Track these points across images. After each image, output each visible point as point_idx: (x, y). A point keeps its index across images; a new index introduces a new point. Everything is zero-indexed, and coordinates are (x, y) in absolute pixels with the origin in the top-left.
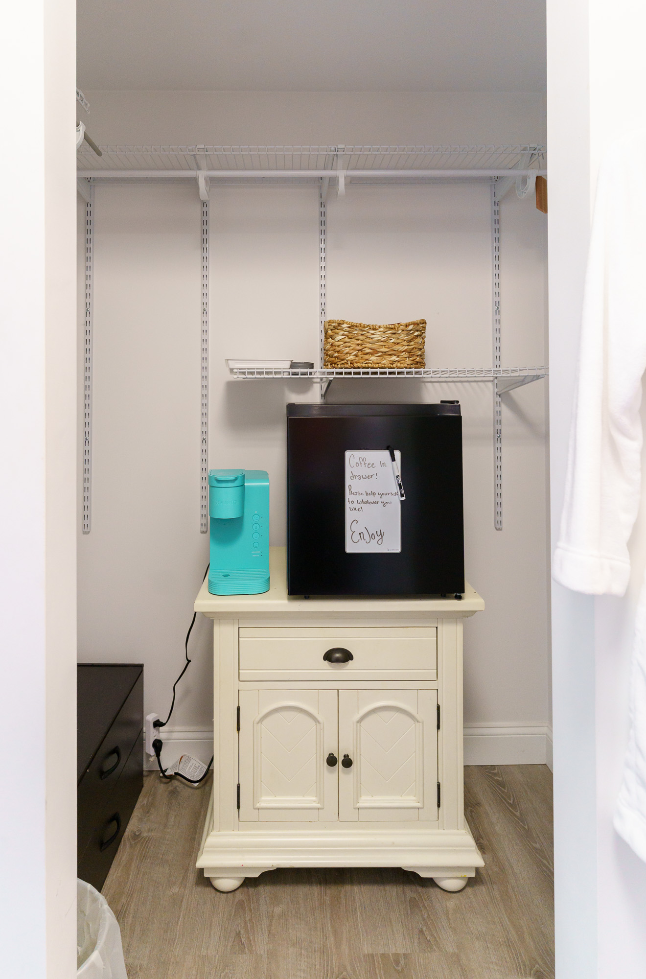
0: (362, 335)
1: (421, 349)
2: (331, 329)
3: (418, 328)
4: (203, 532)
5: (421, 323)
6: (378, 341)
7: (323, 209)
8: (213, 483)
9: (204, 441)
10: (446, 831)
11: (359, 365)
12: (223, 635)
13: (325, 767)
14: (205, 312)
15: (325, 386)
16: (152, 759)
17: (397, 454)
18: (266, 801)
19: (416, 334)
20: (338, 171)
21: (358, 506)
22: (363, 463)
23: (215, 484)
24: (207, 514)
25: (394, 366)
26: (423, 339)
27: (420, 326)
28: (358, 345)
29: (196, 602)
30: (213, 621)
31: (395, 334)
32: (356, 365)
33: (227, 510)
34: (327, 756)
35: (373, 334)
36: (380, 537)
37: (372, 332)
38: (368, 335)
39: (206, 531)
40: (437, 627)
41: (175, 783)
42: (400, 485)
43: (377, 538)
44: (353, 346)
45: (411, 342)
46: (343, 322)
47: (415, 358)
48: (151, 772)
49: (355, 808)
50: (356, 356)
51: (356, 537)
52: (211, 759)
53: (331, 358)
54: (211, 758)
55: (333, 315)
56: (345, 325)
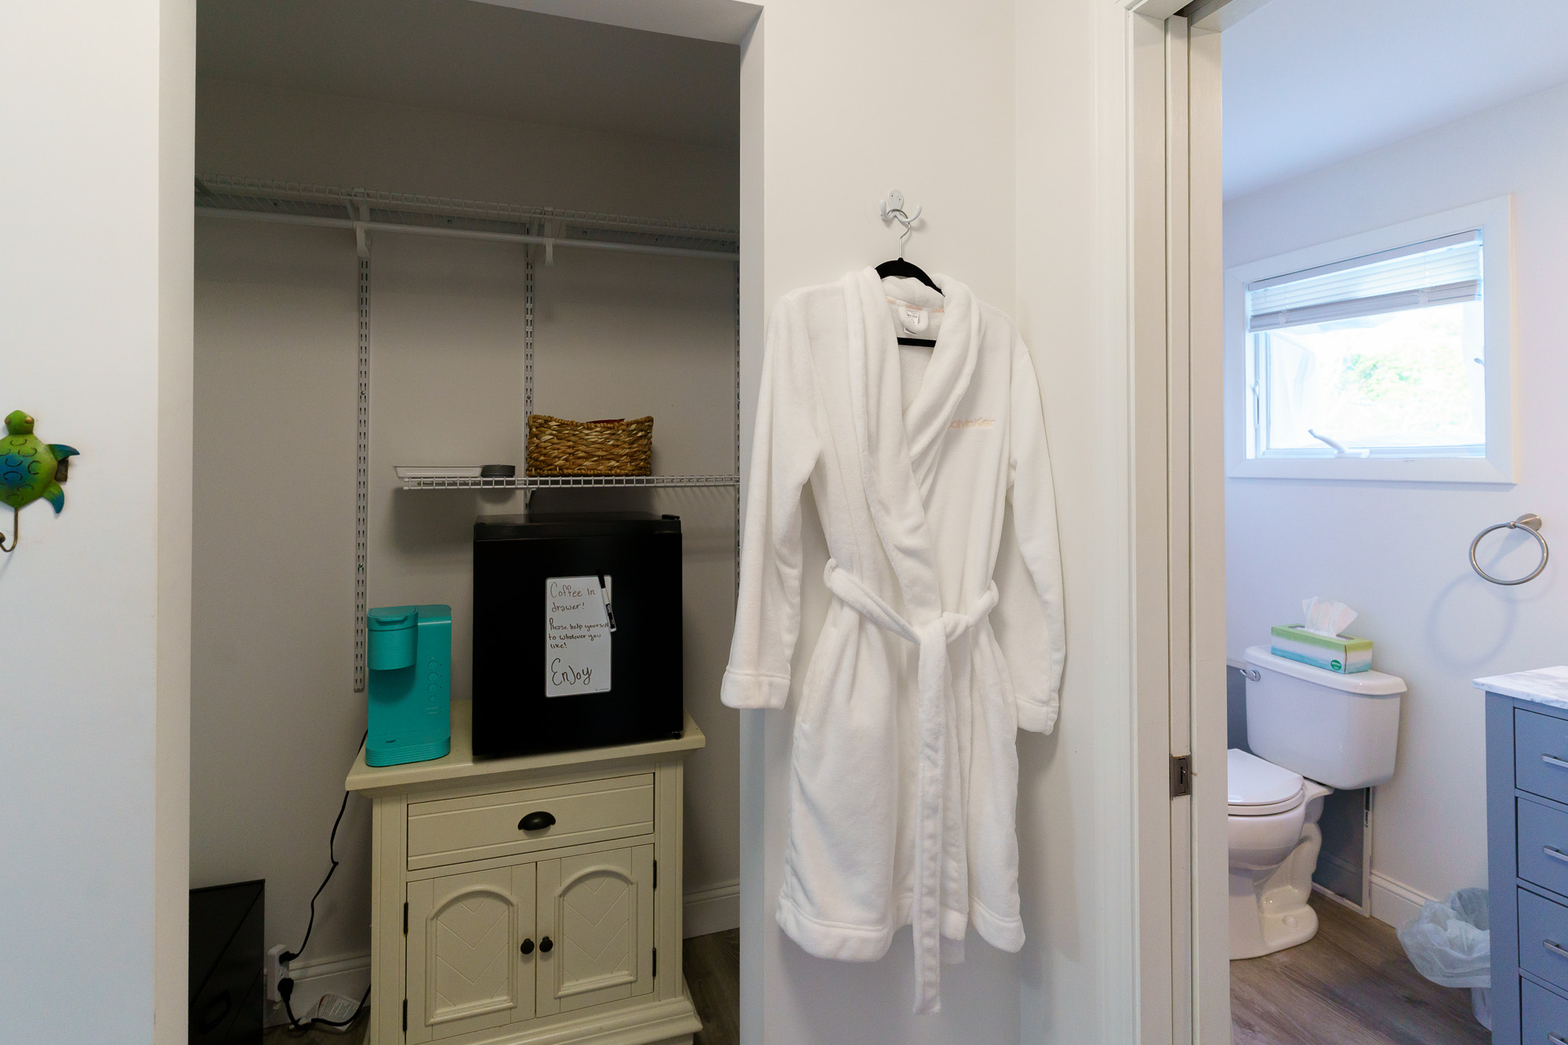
0: (574, 435)
1: (645, 452)
2: (537, 425)
3: (642, 427)
4: (357, 691)
5: (646, 422)
6: (594, 443)
7: (530, 271)
8: (373, 626)
9: (361, 569)
10: (662, 1002)
11: (570, 471)
12: (386, 820)
13: (519, 956)
14: (363, 397)
15: (529, 495)
16: (276, 1007)
17: (608, 580)
18: (442, 1013)
19: (640, 434)
20: (545, 239)
21: (560, 642)
22: (567, 592)
23: (378, 627)
24: (364, 665)
25: (613, 472)
26: (649, 439)
27: (646, 424)
28: (569, 447)
29: (347, 779)
30: (372, 800)
31: (614, 434)
32: (566, 471)
33: (393, 658)
34: (521, 942)
35: (587, 435)
36: (587, 676)
37: (587, 432)
38: (582, 435)
39: (363, 689)
40: (654, 774)
41: (313, 1034)
42: (610, 615)
43: (584, 677)
44: (563, 448)
45: (633, 444)
46: (551, 419)
47: (638, 462)
48: (274, 1028)
49: (555, 999)
50: (566, 460)
51: (558, 678)
52: (366, 991)
53: (537, 463)
54: (367, 988)
55: (541, 410)
56: (553, 423)
